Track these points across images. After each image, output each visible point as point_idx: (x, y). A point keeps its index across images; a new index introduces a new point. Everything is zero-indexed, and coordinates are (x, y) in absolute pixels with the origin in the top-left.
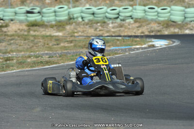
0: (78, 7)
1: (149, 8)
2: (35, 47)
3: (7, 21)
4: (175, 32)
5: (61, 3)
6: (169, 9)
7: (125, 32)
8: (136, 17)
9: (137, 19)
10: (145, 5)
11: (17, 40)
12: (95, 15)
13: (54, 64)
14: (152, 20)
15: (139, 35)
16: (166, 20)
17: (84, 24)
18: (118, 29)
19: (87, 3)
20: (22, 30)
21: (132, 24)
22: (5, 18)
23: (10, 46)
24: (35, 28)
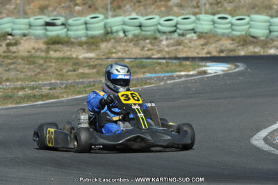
0: (120, 15)
1: (219, 18)
2: (42, 75)
3: (18, 37)
4: (255, 52)
5: (96, 10)
6: (247, 19)
7: (184, 53)
8: (201, 31)
9: (202, 33)
10: (214, 14)
11: (19, 64)
12: (143, 28)
13: (51, 99)
14: (223, 35)
15: (204, 56)
16: (242, 35)
17: (126, 41)
18: (174, 48)
19: (134, 10)
20: (38, 49)
21: (195, 40)
22: (14, 32)
23: (7, 73)
24: (57, 46)
